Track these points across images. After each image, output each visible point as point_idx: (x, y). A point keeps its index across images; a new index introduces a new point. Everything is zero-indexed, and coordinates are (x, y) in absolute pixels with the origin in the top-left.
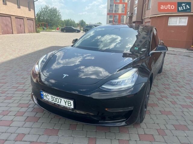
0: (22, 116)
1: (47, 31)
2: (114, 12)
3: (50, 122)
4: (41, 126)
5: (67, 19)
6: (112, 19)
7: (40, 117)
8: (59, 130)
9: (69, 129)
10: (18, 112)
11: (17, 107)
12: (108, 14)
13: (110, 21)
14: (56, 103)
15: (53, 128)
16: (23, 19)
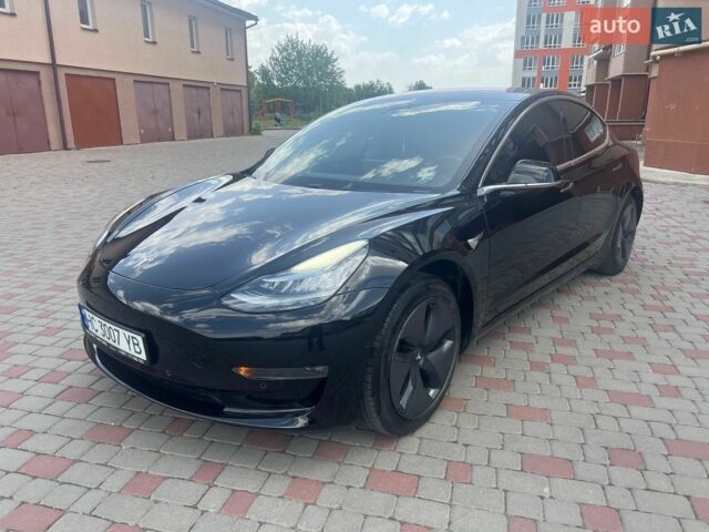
0: (57, 383)
1: (288, 126)
2: (541, 46)
3: (121, 408)
4: (88, 416)
5: (367, 82)
6: (533, 74)
7: (102, 392)
8: (133, 430)
9: (164, 432)
10: (53, 370)
11: (59, 357)
12: (517, 54)
13: (524, 79)
14: (111, 342)
15: (120, 426)
16: (208, 88)
